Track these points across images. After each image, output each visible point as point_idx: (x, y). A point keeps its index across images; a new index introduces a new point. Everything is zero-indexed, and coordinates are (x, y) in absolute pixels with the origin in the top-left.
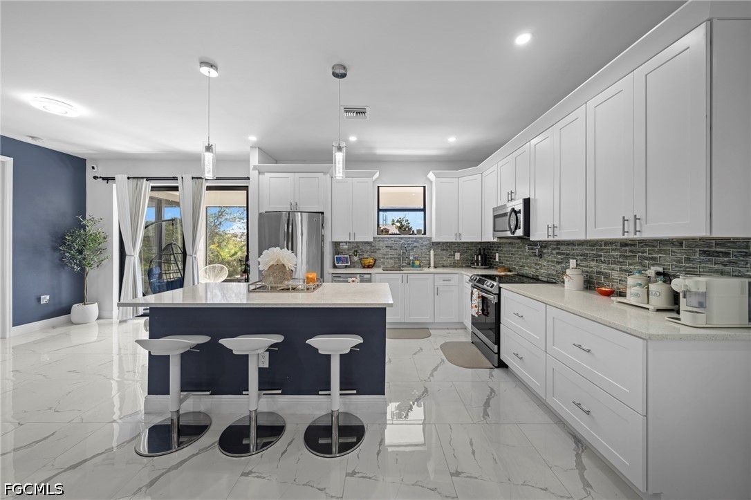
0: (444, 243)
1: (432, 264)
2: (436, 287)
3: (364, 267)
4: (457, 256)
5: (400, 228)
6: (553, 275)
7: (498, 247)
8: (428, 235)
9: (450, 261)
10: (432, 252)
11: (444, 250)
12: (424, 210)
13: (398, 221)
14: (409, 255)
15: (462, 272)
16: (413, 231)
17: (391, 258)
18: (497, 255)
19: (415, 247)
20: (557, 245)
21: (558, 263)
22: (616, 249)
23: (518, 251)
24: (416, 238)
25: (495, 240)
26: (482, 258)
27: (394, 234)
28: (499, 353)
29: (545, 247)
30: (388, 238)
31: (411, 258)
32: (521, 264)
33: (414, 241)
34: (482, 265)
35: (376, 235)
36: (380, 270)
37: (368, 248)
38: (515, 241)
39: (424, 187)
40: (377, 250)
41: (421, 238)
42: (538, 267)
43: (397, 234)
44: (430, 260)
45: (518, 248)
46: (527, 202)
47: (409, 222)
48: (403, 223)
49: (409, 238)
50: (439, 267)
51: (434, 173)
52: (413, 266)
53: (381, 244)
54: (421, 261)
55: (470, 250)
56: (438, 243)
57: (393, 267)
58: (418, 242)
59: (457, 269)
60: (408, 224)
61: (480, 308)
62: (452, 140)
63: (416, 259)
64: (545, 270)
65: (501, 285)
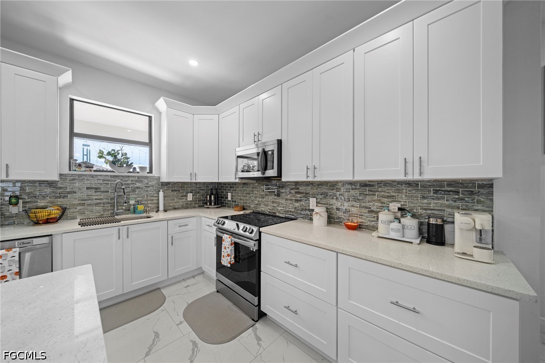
0: (175, 183)
1: (161, 208)
2: (170, 236)
3: (37, 223)
4: (190, 197)
5: (113, 163)
6: (291, 211)
7: (231, 187)
8: (155, 173)
9: (181, 202)
10: (161, 194)
11: (175, 191)
12: (150, 144)
13: (109, 154)
14: (128, 198)
15: (201, 214)
16: (135, 169)
17: (96, 204)
18: (229, 194)
19: (138, 188)
20: (296, 185)
21: (297, 201)
22: (356, 189)
23: (253, 191)
24: (139, 177)
25: (237, 180)
26: (215, 198)
27: (103, 171)
28: (259, 305)
29: (283, 187)
30: (92, 176)
31: (132, 202)
32: (256, 202)
33: (136, 181)
34: (215, 205)
35: (66, 171)
36: (74, 225)
37: (48, 190)
38: (250, 181)
39: (150, 117)
40: (69, 193)
41: (146, 177)
42: (275, 205)
43: (107, 171)
44: (158, 203)
45: (253, 188)
46: (280, 142)
47: (128, 156)
48: (119, 157)
49: (129, 176)
50: (169, 210)
51: (165, 101)
52: (134, 212)
53: (77, 185)
54: (146, 205)
55: (203, 190)
56: (168, 184)
57: (101, 216)
58: (141, 182)
59: (189, 210)
60: (127, 158)
61: (233, 256)
62: (193, 63)
63: (138, 203)
64: (283, 207)
65: (261, 229)
